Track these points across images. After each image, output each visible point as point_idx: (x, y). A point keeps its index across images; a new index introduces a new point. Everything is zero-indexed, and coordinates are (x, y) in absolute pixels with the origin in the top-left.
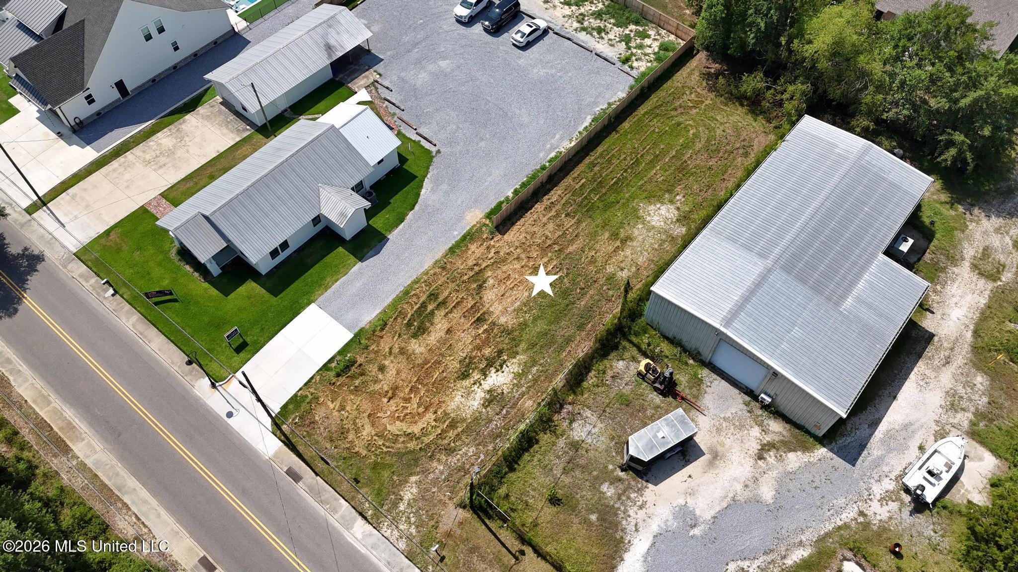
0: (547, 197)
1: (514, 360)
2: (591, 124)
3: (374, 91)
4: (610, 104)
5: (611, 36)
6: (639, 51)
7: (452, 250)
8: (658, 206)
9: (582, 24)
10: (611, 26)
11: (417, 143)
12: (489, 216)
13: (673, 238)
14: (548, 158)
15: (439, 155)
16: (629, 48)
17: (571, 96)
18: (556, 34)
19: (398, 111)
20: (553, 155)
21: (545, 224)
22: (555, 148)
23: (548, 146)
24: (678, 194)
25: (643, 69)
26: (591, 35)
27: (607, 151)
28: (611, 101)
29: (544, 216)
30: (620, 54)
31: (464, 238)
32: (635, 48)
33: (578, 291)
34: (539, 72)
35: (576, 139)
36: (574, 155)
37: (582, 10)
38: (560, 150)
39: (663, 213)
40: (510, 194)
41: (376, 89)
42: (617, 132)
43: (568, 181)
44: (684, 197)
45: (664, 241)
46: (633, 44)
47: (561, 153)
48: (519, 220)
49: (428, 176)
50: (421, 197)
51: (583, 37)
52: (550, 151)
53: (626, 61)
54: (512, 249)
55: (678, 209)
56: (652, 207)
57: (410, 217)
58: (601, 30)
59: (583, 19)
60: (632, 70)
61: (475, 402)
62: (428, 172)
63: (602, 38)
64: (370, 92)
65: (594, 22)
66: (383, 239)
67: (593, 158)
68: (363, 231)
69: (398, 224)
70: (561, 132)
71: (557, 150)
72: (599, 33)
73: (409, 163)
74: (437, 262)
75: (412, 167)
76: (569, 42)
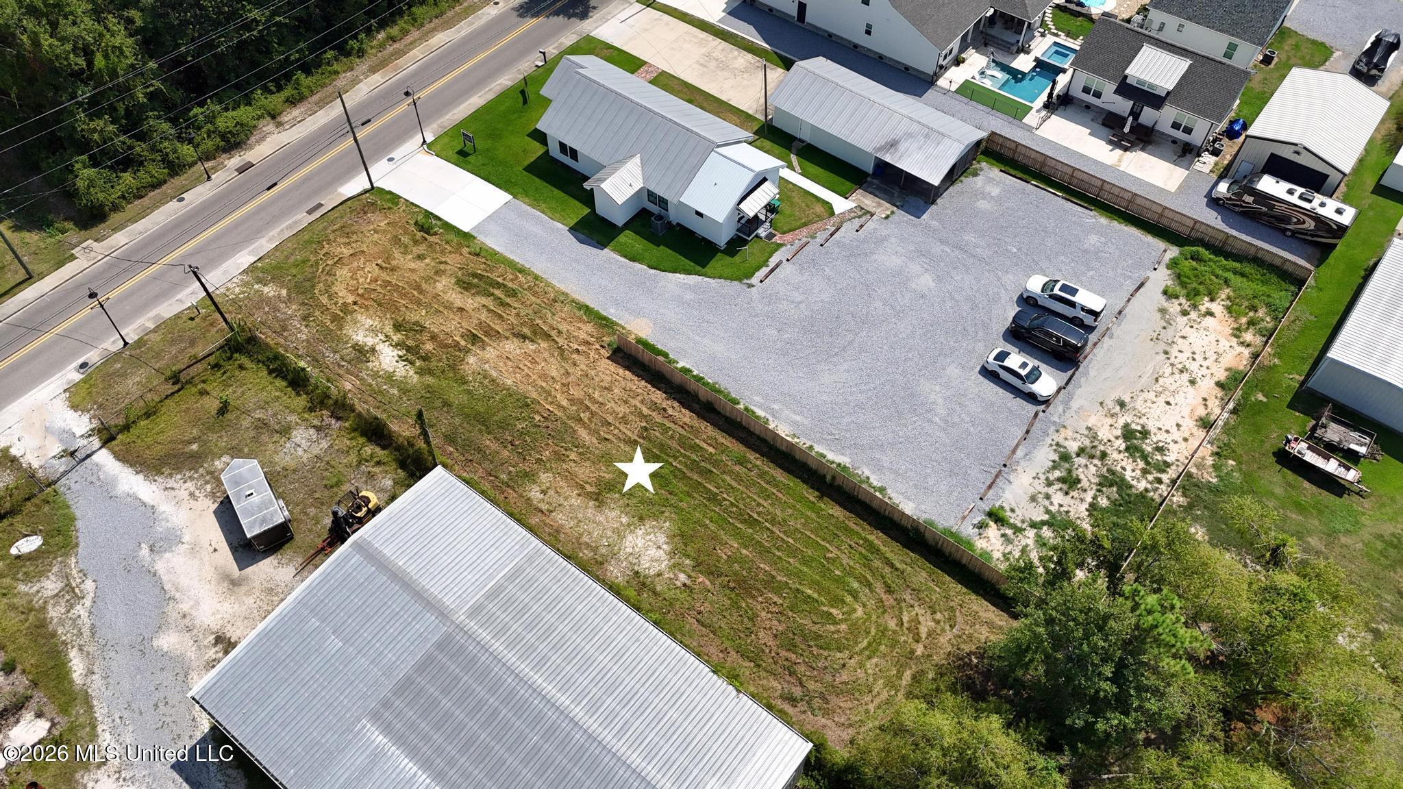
1: (411, 372)
2: (833, 462)
3: (852, 215)
4: (882, 490)
6: (1030, 542)
7: (583, 307)
10: (1089, 499)
11: (764, 264)
12: (641, 342)
14: (752, 408)
15: (745, 287)
18: (1036, 415)
19: (821, 237)
20: (760, 413)
26: (1054, 468)
30: (1012, 511)
31: (603, 318)
35: (797, 442)
37: (1114, 456)
38: (771, 422)
39: (649, 552)
41: (859, 217)
42: (820, 498)
43: (709, 430)
45: (595, 549)
46: (1047, 532)
48: (634, 373)
49: (707, 279)
50: (671, 275)
53: (996, 517)
55: (659, 575)
56: (662, 539)
57: (637, 265)
58: (1071, 483)
59: (1092, 457)
60: (974, 526)
61: (360, 337)
62: (714, 278)
63: (1049, 484)
64: (851, 211)
65: (1088, 473)
66: (602, 245)
67: (758, 463)
68: (613, 226)
69: (625, 257)
70: (806, 422)
71: (770, 419)
72: (1061, 480)
73: (728, 259)
74: (567, 295)
75: (718, 262)
76: (1020, 433)
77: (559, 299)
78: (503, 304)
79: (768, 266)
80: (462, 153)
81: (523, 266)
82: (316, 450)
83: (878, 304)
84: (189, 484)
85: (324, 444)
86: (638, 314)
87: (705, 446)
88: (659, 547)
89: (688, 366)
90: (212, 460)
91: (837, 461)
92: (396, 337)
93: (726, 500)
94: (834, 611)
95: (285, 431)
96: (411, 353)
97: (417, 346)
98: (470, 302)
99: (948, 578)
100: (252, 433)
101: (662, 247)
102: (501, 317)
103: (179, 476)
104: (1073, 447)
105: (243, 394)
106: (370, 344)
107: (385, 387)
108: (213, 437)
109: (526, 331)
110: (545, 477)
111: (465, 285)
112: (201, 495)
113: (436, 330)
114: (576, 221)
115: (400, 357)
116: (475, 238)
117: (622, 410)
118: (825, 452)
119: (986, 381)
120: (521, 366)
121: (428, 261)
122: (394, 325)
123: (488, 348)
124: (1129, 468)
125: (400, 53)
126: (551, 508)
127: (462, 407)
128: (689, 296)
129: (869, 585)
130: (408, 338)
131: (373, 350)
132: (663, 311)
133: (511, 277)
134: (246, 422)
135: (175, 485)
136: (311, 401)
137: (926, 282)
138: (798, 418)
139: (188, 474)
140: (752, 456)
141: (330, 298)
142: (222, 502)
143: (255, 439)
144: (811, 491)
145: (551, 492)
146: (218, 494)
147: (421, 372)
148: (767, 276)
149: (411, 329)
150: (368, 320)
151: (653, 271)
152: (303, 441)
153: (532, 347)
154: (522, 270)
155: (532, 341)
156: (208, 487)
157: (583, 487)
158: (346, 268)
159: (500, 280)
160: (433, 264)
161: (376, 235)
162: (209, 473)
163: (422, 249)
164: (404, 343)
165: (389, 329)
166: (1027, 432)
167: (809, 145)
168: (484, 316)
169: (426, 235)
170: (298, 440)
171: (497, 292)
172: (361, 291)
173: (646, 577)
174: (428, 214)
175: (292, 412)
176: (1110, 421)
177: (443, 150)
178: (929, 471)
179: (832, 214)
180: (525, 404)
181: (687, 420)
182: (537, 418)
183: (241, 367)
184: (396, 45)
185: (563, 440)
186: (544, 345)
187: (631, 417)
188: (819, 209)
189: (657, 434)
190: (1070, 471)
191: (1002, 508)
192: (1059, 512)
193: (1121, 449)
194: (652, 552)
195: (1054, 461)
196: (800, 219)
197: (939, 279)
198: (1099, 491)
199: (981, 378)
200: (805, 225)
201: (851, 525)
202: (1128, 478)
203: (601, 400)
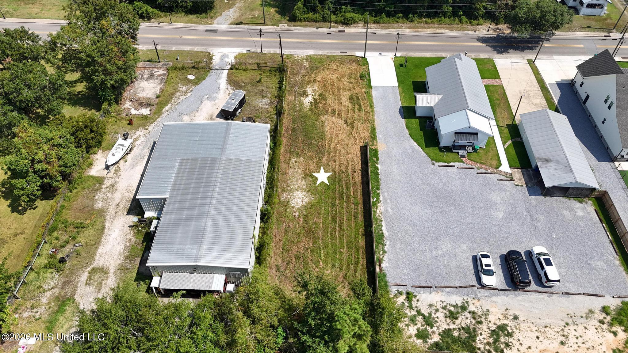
0: (360, 174)
1: (308, 108)
3: (504, 174)
5: (440, 315)
6: (409, 314)
9: (470, 312)
10: (451, 327)
13: (284, 191)
14: (381, 195)
15: (431, 163)
16: (419, 312)
18: (473, 286)
19: (479, 171)
20: (381, 198)
21: (348, 161)
24: (299, 216)
26: (454, 306)
29: (352, 165)
32: (415, 316)
33: (307, 142)
34: (447, 246)
35: (379, 216)
39: (298, 200)
40: (378, 166)
41: (506, 177)
44: (295, 216)
45: (288, 186)
46: (420, 318)
47: (379, 203)
48: (361, 156)
51: (457, 299)
52: (385, 199)
53: (409, 296)
54: (350, 142)
57: (407, 131)
58: (453, 316)
60: (398, 291)
63: (444, 308)
64: (506, 173)
65: (465, 320)
66: (404, 117)
68: (415, 114)
69: (406, 125)
70: (391, 213)
71: (382, 203)
72: (450, 312)
73: (438, 151)
74: (374, 121)
75: (434, 151)
76: (458, 285)
77: (370, 121)
78: (353, 110)
79: (448, 164)
80: (401, 65)
81: (374, 105)
82: (263, 107)
85: (267, 107)
86: (387, 143)
87: (352, 191)
91: (384, 232)
92: (317, 97)
93: (336, 208)
94: (321, 264)
95: (264, 97)
96: (315, 103)
97: (318, 103)
98: (346, 103)
100: (257, 91)
101: (422, 132)
102: (348, 112)
103: (232, 88)
104: (472, 308)
105: (267, 81)
106: (309, 93)
107: (297, 106)
108: (249, 85)
109: (349, 122)
110: (301, 159)
111: (351, 98)
113: (328, 103)
115: (311, 102)
116: (371, 89)
117: (344, 161)
118: (384, 226)
119: (471, 261)
120: (335, 128)
121: (351, 85)
122: (320, 94)
123: (334, 118)
124: (483, 336)
125: (423, 28)
126: (292, 167)
127: (307, 125)
128: (409, 151)
130: (319, 99)
131: (307, 95)
132: (395, 148)
133: (366, 105)
135: (229, 89)
136: (278, 95)
137: (499, 215)
140: (361, 206)
144: (363, 231)
147: (311, 110)
148: (442, 166)
149: (323, 98)
150: (316, 88)
151: (408, 136)
153: (345, 126)
154: (372, 106)
155: (347, 125)
157: (305, 170)
158: (329, 71)
159: (362, 104)
160: (351, 87)
161: (348, 69)
164: (317, 99)
166: (461, 287)
167: (523, 143)
168: (345, 109)
169: (360, 78)
170: (264, 101)
172: (324, 79)
173: (289, 205)
174: (368, 74)
175: (271, 94)
177: (398, 61)
178: (408, 262)
179: (498, 168)
183: (275, 76)
187: (344, 166)
188: (494, 163)
189: (344, 176)
190: (458, 313)
192: (434, 318)
193: (491, 328)
195: (457, 304)
196: (482, 160)
197: (505, 219)
198: (459, 329)
199: (471, 258)
200: (482, 163)
202: (478, 338)
203: (342, 154)
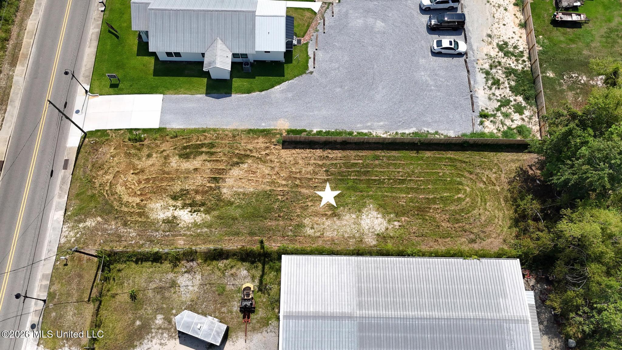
0: (330, 151)
1: (203, 215)
2: (410, 134)
3: (324, 8)
4: (437, 133)
5: (497, 92)
6: (501, 118)
7: (250, 131)
8: (379, 216)
9: (491, 69)
10: (508, 86)
11: (308, 58)
12: (289, 132)
13: (361, 241)
14: (360, 131)
15: (309, 75)
16: (498, 110)
17: (422, 107)
18: (466, 61)
19: (321, 30)
20: (365, 131)
21: (309, 164)
22: (371, 129)
23: (369, 124)
24: (399, 221)
25: (486, 131)
26: (487, 80)
27: (396, 158)
28: (440, 132)
29: (315, 159)
30: (487, 109)
31: (263, 131)
32: (502, 113)
33: (277, 215)
34: (423, 76)
35: (390, 135)
36: (375, 143)
37: (503, 61)
38: (372, 132)
39: (375, 223)
40: (315, 131)
41: (328, 8)
42: (418, 153)
43: (352, 153)
44: (400, 226)
45: (354, 237)
46: (504, 110)
47: (371, 134)
48: (300, 148)
49: (290, 81)
50: (273, 89)
51: (480, 77)
52: (367, 128)
53: (484, 116)
54: (276, 160)
55: (387, 229)
56: (375, 213)
57: (254, 94)
58: (497, 83)
59: (496, 67)
60: (479, 125)
61: (162, 215)
62: (292, 79)
63: (490, 89)
64: (322, 7)
65: (499, 74)
66: (228, 93)
67: (383, 154)
68: (225, 80)
69: (245, 93)
70: (386, 123)
71: (371, 131)
72: (493, 84)
73: (290, 65)
74: (236, 130)
75: (288, 69)
76: (466, 73)
77: (235, 135)
78: (212, 154)
79: (310, 58)
80: (113, 86)
81: (202, 128)
82: (198, 282)
83: (370, 48)
84: (154, 341)
85: (198, 277)
86: (276, 119)
87: (356, 161)
88: (377, 218)
89: (319, 130)
90: (153, 322)
91: (411, 132)
92: (179, 203)
93: (385, 179)
94: (460, 196)
95: (174, 284)
96: (194, 206)
97: (193, 201)
98: (197, 162)
99: (486, 153)
100: (159, 297)
101: (257, 78)
102: (217, 161)
103: (146, 341)
104: (487, 67)
105: (133, 282)
106: (170, 215)
107: (199, 231)
108: (142, 312)
109: (235, 160)
110: (307, 221)
111: (185, 156)
112: (166, 341)
113: (194, 188)
114: (205, 88)
115: (190, 212)
116: (166, 128)
117: (310, 168)
118: (404, 131)
119: (437, 58)
120: (250, 178)
121: (154, 155)
122: (172, 198)
123: (227, 180)
124: (511, 63)
125: (18, 46)
126: (322, 233)
127: (242, 216)
128: (290, 95)
129: (462, 176)
130: (184, 200)
132: (285, 110)
133: (202, 138)
134: (150, 294)
136: (171, 262)
137: (380, 25)
138: (382, 123)
139: (149, 337)
140: (378, 153)
141: (126, 206)
142: (179, 337)
143: (164, 298)
144: (412, 152)
145: (315, 226)
146: (174, 335)
147: (207, 212)
148: (314, 63)
149: (182, 195)
150: (157, 204)
151: (263, 93)
152: (187, 282)
153: (245, 166)
154: (204, 131)
155: (242, 163)
156: (165, 335)
157: (326, 215)
158: (118, 186)
159: (199, 142)
160: (159, 155)
161: (115, 159)
162: (158, 329)
163: (146, 151)
164: (185, 204)
165: (171, 202)
166: (468, 71)
168: (209, 165)
169: (141, 143)
170: (184, 284)
171: (204, 149)
172: (139, 193)
173: (383, 234)
174: (130, 130)
175: (167, 273)
176: (491, 46)
177: (101, 90)
178: (447, 113)
179: (315, 13)
180: (268, 195)
181: (339, 155)
182: (280, 197)
183: (119, 271)
184: (11, 42)
185: (299, 200)
186: (250, 161)
187: (317, 170)
188: (308, 14)
189: (333, 169)
190: (493, 78)
191: (482, 110)
192: (502, 98)
193: (503, 56)
194: (376, 222)
195: (485, 78)
196: (304, 24)
197: (383, 20)
199: (435, 58)
200: (308, 26)
201: (437, 156)
202: (514, 67)
